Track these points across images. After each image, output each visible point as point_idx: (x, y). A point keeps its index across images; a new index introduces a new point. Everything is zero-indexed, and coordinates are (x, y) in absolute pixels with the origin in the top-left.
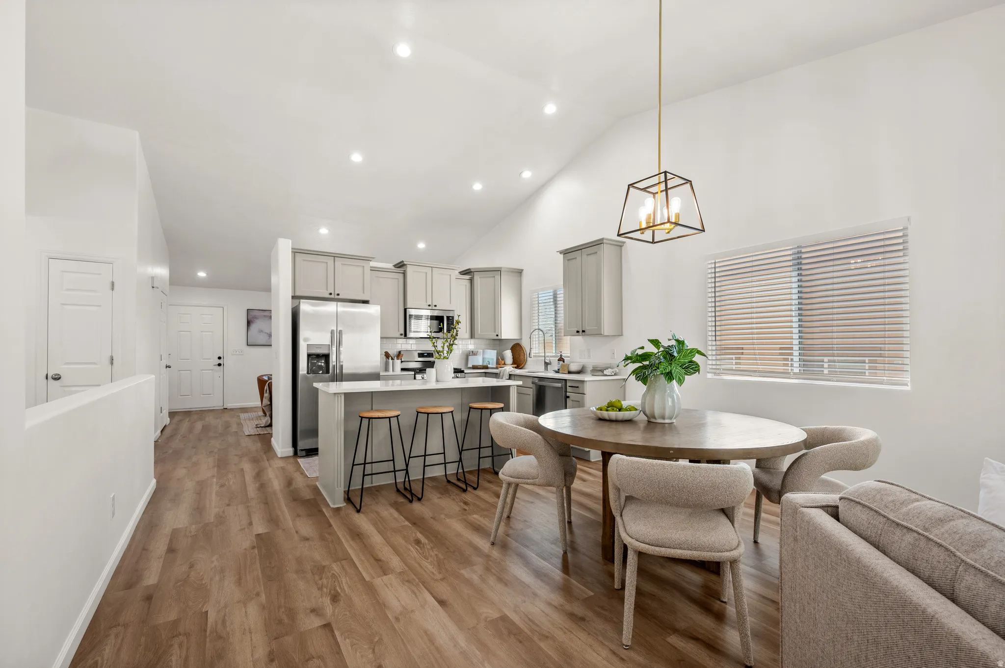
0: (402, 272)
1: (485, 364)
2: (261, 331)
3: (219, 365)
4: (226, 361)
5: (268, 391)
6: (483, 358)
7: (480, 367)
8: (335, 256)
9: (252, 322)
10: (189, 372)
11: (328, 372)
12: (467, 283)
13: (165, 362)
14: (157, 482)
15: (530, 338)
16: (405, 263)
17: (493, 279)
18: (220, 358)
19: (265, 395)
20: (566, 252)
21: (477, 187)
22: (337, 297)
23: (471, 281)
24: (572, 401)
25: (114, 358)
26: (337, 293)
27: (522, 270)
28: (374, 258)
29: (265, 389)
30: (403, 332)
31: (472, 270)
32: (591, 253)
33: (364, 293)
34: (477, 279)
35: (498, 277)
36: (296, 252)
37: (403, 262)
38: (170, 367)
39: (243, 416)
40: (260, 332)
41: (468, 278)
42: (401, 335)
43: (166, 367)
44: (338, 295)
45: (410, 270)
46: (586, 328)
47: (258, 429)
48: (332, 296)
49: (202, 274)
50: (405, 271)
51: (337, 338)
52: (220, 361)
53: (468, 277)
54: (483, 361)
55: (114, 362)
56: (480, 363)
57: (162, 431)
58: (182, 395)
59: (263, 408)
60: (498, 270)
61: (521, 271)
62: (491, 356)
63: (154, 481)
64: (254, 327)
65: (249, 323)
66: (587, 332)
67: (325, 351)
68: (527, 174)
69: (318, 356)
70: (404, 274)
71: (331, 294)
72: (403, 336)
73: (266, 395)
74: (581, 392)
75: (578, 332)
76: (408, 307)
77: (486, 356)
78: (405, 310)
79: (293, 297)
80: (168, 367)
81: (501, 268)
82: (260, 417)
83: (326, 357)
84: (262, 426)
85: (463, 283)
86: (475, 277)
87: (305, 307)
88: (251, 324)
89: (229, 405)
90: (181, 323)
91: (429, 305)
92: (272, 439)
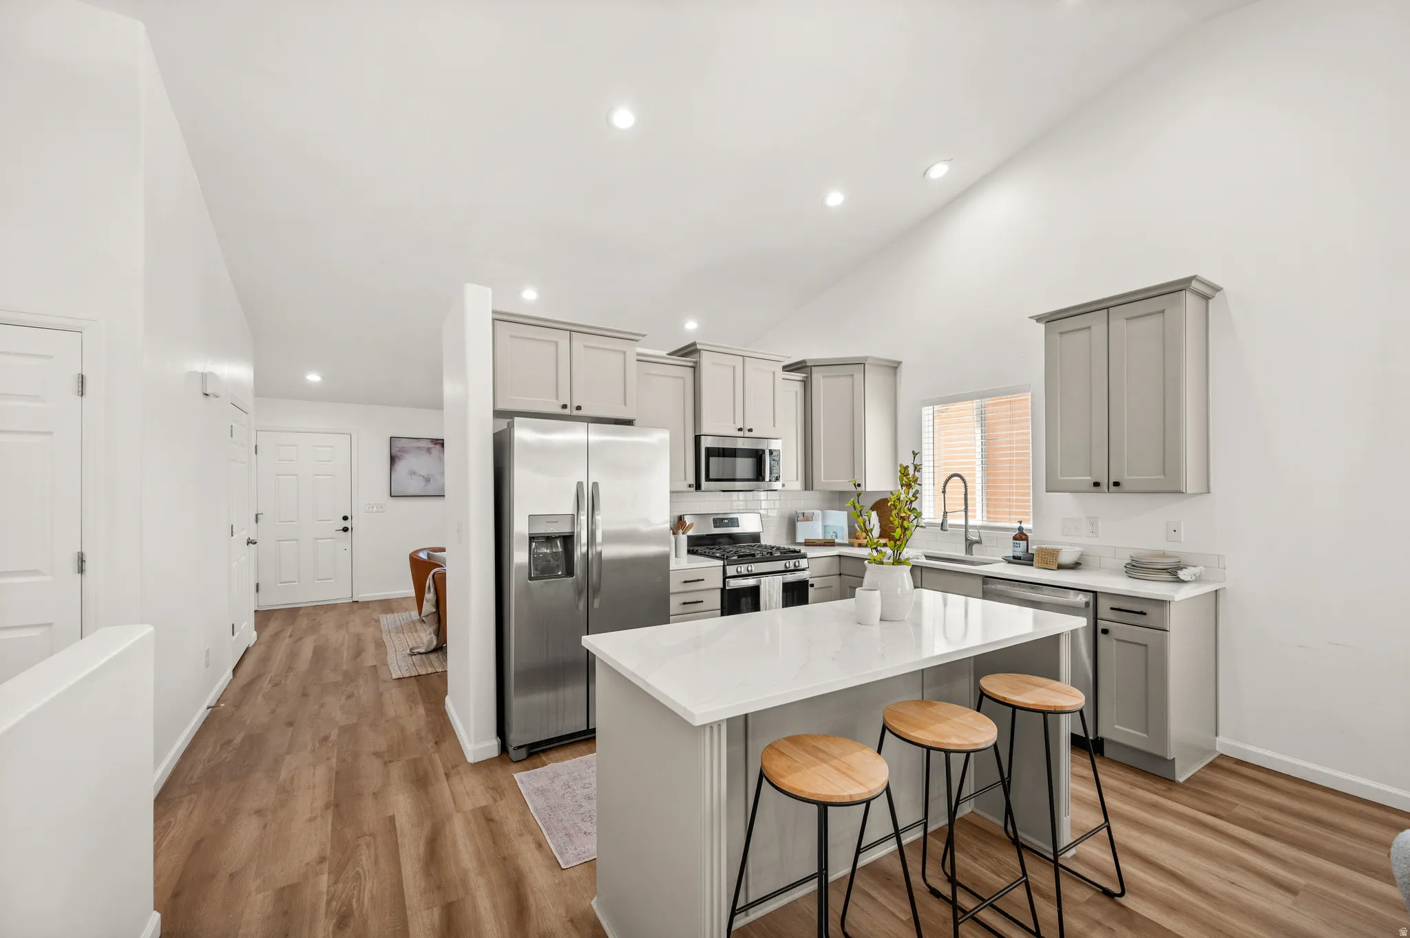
0: (691, 364)
1: (829, 537)
2: (413, 473)
3: (345, 529)
4: (356, 523)
5: (432, 590)
6: (825, 527)
7: (819, 542)
8: (572, 330)
9: (399, 458)
10: (295, 542)
11: (570, 572)
12: (798, 387)
13: (242, 535)
14: (164, 921)
15: (944, 492)
16: (699, 347)
17: (850, 379)
18: (345, 518)
19: (426, 595)
20: (1050, 319)
21: (835, 199)
22: (575, 413)
23: (807, 384)
24: (1118, 640)
25: (87, 558)
26: (575, 404)
27: (900, 363)
28: (644, 336)
29: (427, 585)
30: (692, 480)
31: (808, 364)
32: (1139, 314)
33: (625, 405)
34: (818, 377)
35: (858, 377)
36: (500, 318)
37: (694, 344)
38: (255, 543)
39: (387, 620)
40: (411, 475)
41: (800, 378)
42: (690, 486)
43: (248, 543)
44: (579, 408)
45: (706, 360)
46: (1125, 478)
47: (413, 657)
48: (567, 412)
49: (314, 378)
50: (696, 362)
51: (588, 499)
52: (347, 524)
53: (799, 376)
54: (825, 532)
55: (88, 566)
56: (818, 535)
57: (235, 670)
58: (282, 581)
59: (424, 618)
60: (860, 363)
61: (895, 365)
62: (839, 521)
63: (156, 917)
64: (402, 466)
65: (393, 460)
66: (1125, 486)
67: (565, 529)
68: (939, 171)
69: (549, 539)
70: (695, 368)
71: (565, 407)
72: (693, 489)
73: (430, 596)
74: (1151, 625)
75: (1096, 484)
76: (704, 431)
77: (830, 522)
78: (697, 440)
79: (498, 414)
80: (250, 542)
81: (866, 358)
82: (414, 622)
83: (568, 540)
84: (422, 650)
85: (791, 387)
86: (814, 376)
87: (523, 433)
88: (397, 462)
89: (362, 596)
90: (280, 461)
91: (740, 430)
92: (447, 699)
